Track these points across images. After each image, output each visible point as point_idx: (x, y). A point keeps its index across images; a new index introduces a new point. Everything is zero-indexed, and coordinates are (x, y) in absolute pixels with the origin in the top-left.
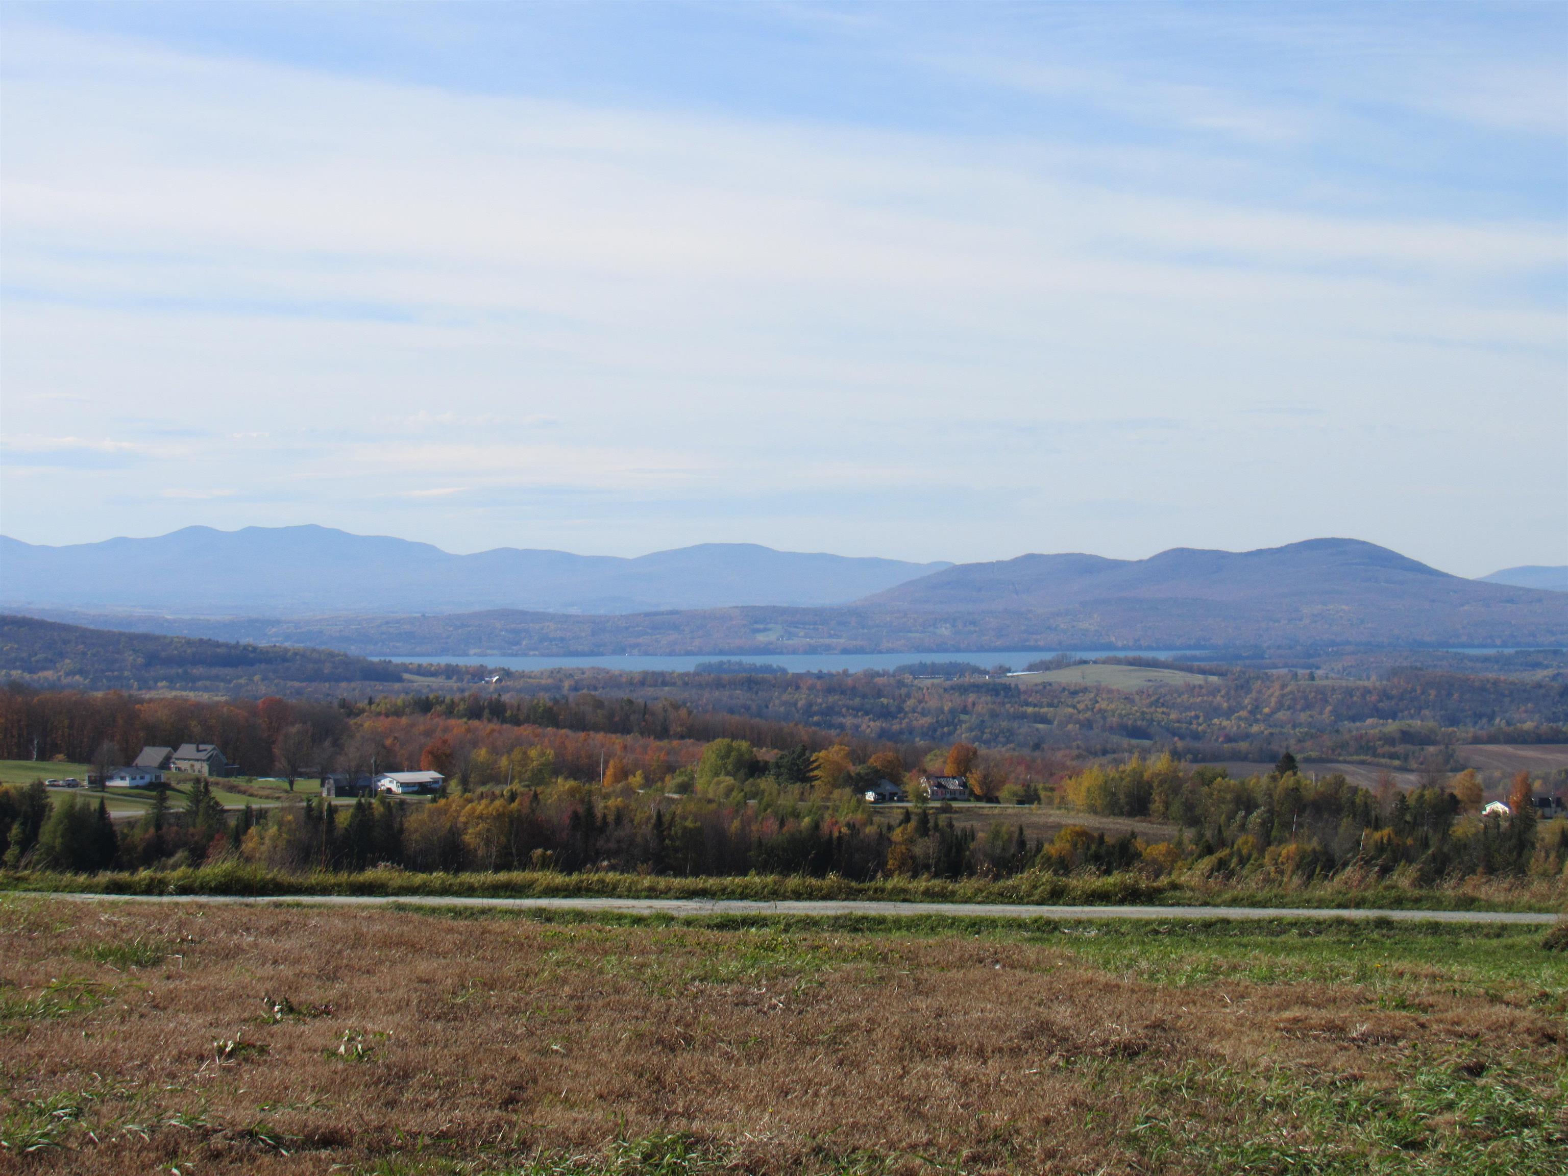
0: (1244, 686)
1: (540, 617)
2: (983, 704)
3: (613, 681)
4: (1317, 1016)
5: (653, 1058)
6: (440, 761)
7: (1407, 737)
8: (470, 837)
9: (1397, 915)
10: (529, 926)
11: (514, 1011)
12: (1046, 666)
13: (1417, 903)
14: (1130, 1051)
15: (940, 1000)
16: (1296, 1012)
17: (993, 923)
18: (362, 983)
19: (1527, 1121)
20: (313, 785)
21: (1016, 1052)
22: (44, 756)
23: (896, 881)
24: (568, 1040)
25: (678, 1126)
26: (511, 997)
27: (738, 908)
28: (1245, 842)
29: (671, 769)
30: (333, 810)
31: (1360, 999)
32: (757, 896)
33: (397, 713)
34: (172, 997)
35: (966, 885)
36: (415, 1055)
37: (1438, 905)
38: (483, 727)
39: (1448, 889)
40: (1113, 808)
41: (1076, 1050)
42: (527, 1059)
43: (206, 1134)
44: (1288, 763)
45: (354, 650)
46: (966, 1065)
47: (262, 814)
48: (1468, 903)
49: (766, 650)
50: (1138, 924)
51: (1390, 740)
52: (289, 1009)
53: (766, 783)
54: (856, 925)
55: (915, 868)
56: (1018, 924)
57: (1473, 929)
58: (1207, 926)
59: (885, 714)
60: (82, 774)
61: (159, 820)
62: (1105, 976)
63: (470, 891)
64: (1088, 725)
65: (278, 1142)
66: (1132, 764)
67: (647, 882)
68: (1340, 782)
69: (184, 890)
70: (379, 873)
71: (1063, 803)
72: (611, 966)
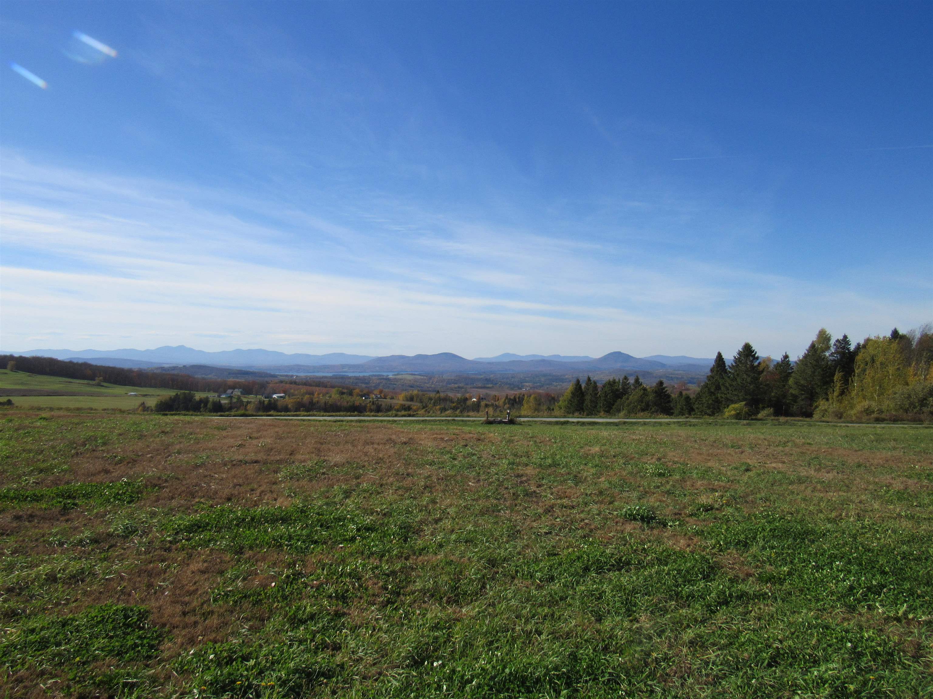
0: (430, 378)
1: (303, 366)
2: (384, 382)
3: (317, 378)
4: (439, 436)
5: (319, 446)
6: (284, 392)
7: (459, 387)
8: (290, 406)
9: (456, 419)
10: (298, 422)
11: (293, 438)
12: (395, 375)
13: (460, 416)
14: (405, 443)
15: (372, 434)
16: (435, 436)
17: (385, 421)
18: (265, 433)
19: (474, 454)
20: (260, 396)
21: (385, 444)
22: (209, 391)
23: (368, 413)
24: (302, 443)
25: (322, 458)
26: (292, 435)
27: (338, 418)
28: (430, 406)
29: (327, 393)
30: (264, 401)
31: (447, 433)
32: (342, 416)
33: (276, 383)
34: (228, 436)
35: (380, 414)
36: (274, 446)
37: (463, 417)
38: (293, 386)
39: (466, 414)
40: (407, 400)
41: (396, 443)
42: (294, 446)
43: (232, 461)
44: (438, 392)
45: (268, 372)
46: (376, 446)
47: (251, 402)
48: (468, 416)
49: (345, 372)
50: (411, 421)
51: (456, 388)
52: (250, 438)
53: (344, 396)
54: (360, 421)
55: (371, 411)
56: (389, 421)
57: (469, 421)
58: (423, 421)
59: (367, 383)
60: (216, 395)
61: (231, 403)
62: (401, 430)
63: (289, 416)
64: (403, 385)
65: (246, 463)
66: (411, 392)
67: (322, 414)
68: (447, 395)
69: (234, 416)
70: (272, 413)
71: (398, 399)
72: (312, 429)
